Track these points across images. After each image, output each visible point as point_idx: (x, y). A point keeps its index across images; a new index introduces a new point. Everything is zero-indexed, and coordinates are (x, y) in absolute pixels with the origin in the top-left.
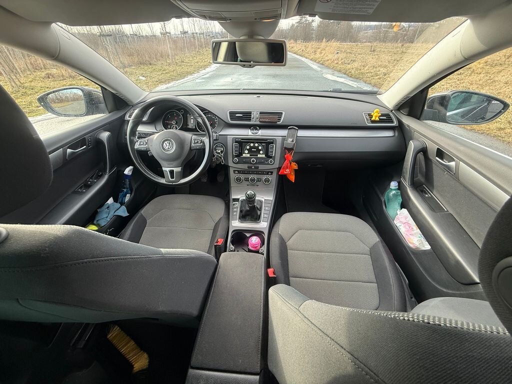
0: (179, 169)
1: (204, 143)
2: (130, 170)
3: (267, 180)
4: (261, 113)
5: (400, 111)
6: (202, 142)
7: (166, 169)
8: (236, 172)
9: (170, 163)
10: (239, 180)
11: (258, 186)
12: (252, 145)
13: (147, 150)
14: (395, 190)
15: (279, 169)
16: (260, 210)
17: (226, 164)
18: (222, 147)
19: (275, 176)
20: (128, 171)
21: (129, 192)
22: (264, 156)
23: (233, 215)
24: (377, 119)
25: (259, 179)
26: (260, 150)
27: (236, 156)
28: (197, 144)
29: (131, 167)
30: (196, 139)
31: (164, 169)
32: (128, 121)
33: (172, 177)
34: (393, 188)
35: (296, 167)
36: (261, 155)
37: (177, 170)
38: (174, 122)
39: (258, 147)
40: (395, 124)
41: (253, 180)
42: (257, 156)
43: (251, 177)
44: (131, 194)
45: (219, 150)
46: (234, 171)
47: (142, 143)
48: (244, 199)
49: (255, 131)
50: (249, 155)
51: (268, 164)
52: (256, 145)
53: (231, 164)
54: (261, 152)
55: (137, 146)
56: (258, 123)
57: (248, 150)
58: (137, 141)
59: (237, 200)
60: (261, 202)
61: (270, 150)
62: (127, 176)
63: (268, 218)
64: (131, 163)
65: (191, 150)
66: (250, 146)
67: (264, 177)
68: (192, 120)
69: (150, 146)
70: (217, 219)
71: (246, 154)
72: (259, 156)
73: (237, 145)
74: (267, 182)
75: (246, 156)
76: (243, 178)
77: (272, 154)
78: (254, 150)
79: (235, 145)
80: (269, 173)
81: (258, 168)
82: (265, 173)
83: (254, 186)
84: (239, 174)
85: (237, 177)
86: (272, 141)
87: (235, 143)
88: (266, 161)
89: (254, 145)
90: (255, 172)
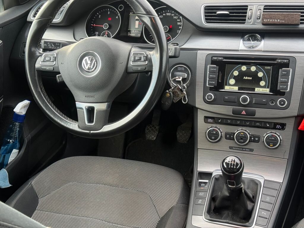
0: (104, 106)
1: (150, 61)
2: (25, 107)
3: (272, 141)
4: (267, 8)
6: (148, 59)
7: (82, 106)
8: (210, 120)
9: (89, 94)
10: (213, 136)
11: (252, 150)
12: (244, 68)
13: (55, 70)
15: (300, 118)
16: (253, 200)
17: (191, 103)
18: (185, 71)
19: (289, 132)
20: (21, 108)
21: (18, 145)
22: (267, 91)
23: (195, 204)
25: (255, 137)
26: (261, 79)
27: (211, 89)
28: (139, 63)
29: (26, 102)
30: (137, 54)
31: (78, 104)
32: (31, 23)
33: (90, 120)
36: (263, 89)
37: (100, 107)
38: (105, 26)
39: (256, 73)
41: (242, 138)
42: (254, 90)
43: (238, 131)
44: (20, 149)
45: (179, 76)
46: (206, 118)
47: (47, 59)
48: (220, 176)
49: (252, 43)
50: (236, 89)
51: (276, 108)
52: (253, 69)
53: (199, 103)
54: (262, 83)
55: (39, 64)
56: (259, 26)
57: (235, 78)
58: (41, 56)
59: (208, 175)
60: (255, 184)
61: (280, 79)
62: (18, 116)
63: (269, 219)
64: (27, 94)
65: (127, 72)
66: (240, 72)
67: (266, 134)
68: (137, 22)
69: (59, 64)
70: (164, 209)
71: (231, 87)
72: (258, 90)
73: (214, 68)
74: (271, 144)
75: (231, 89)
76: (222, 133)
77: (285, 87)
78: (249, 78)
79: (210, 67)
80: (278, 126)
81: (253, 114)
82: (268, 125)
83: (243, 149)
84: (214, 125)
85: (210, 130)
86: (285, 61)
87: (211, 64)
88: (271, 101)
89: (249, 69)
90: (248, 123)
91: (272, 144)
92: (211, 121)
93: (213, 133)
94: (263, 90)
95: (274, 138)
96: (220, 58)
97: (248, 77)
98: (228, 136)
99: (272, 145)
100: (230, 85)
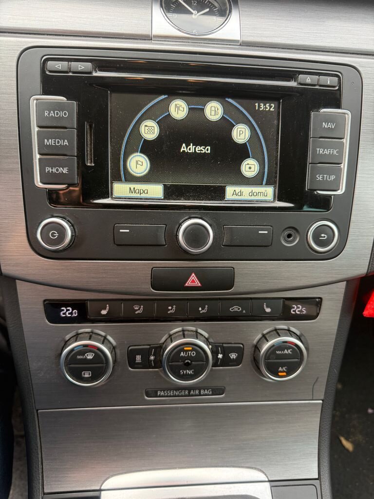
3: (284, 361)
8: (66, 312)
10: (87, 369)
11: (218, 390)
12: (179, 109)
22: (266, 194)
25: (226, 349)
26: (241, 152)
39: (225, 126)
41: (189, 364)
42: (220, 193)
46: (52, 309)
50: (155, 191)
51: (304, 254)
52: (214, 110)
54: (250, 167)
57: (148, 148)
61: (315, 150)
66: (166, 123)
71: (137, 185)
72: (234, 193)
73: (59, 106)
74: (280, 369)
75: (138, 195)
76: (118, 351)
77: (333, 177)
78: (199, 149)
79: (40, 106)
80: (297, 309)
81: (227, 281)
82: (268, 310)
83: (192, 392)
84: (86, 328)
85: (72, 350)
86: (329, 81)
87: (45, 92)
88: (287, 233)
89: (196, 112)
90: (203, 309)
91: (284, 369)
92: (71, 313)
93: (86, 361)
94: (252, 193)
95: (289, 351)
96: (81, 66)
97: (195, 144)
98: (138, 358)
99: (284, 372)
100: (131, 178)
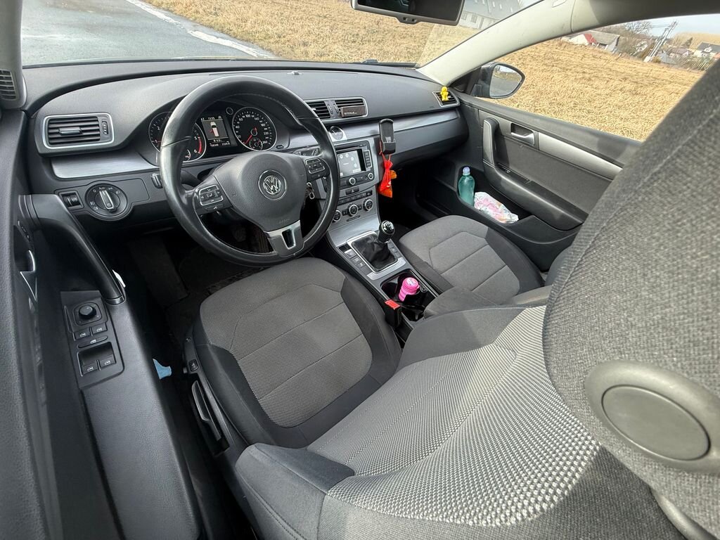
0: (298, 224)
3: (370, 205)
4: (338, 102)
5: (453, 88)
9: (282, 218)
13: (226, 205)
14: (468, 176)
15: (378, 185)
19: (374, 195)
23: (361, 268)
24: (447, 99)
28: (317, 171)
30: (311, 161)
34: (466, 175)
35: (395, 176)
40: (457, 104)
41: (354, 210)
43: (350, 206)
47: (209, 196)
49: (336, 134)
51: (368, 181)
56: (341, 119)
68: (215, 130)
69: (229, 197)
88: (365, 177)
